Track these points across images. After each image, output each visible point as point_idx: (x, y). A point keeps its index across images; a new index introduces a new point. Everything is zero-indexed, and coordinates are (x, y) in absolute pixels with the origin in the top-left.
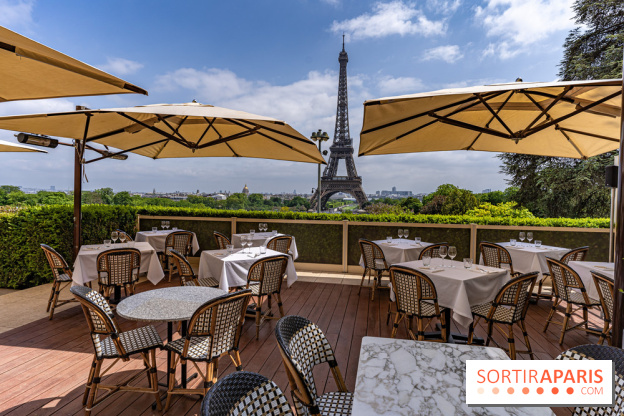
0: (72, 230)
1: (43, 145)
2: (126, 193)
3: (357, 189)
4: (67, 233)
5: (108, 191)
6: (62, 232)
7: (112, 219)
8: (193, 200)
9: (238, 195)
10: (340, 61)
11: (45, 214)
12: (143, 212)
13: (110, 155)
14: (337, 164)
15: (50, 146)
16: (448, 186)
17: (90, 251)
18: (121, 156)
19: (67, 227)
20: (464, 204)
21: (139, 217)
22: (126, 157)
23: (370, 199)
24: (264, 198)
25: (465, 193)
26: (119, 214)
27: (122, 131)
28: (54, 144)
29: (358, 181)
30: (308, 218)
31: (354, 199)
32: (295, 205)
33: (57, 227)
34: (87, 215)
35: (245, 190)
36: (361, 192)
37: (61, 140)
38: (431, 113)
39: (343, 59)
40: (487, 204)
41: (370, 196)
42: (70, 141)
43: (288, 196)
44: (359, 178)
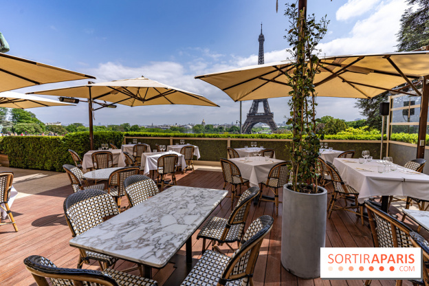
0: (89, 144)
1: (72, 102)
2: (137, 126)
3: (271, 121)
4: (87, 145)
5: (127, 125)
6: (84, 145)
7: (110, 139)
8: (174, 129)
9: (199, 126)
10: (259, 40)
11: (77, 136)
12: (127, 135)
13: (107, 106)
14: (258, 105)
15: (75, 102)
16: (327, 117)
17: (90, 153)
18: (113, 106)
19: (87, 142)
20: (337, 128)
21: (126, 137)
22: (116, 106)
23: (278, 127)
24: (214, 127)
25: (338, 121)
26: (114, 136)
27: (109, 93)
28: (77, 101)
29: (271, 115)
30: (209, 137)
31: (269, 127)
32: (232, 131)
33: (82, 143)
34: (96, 136)
35: (203, 123)
36: (273, 122)
37: (80, 99)
38: (260, 77)
39: (261, 39)
40: (351, 128)
41: (279, 125)
42: (86, 100)
43: (228, 125)
44: (272, 114)
